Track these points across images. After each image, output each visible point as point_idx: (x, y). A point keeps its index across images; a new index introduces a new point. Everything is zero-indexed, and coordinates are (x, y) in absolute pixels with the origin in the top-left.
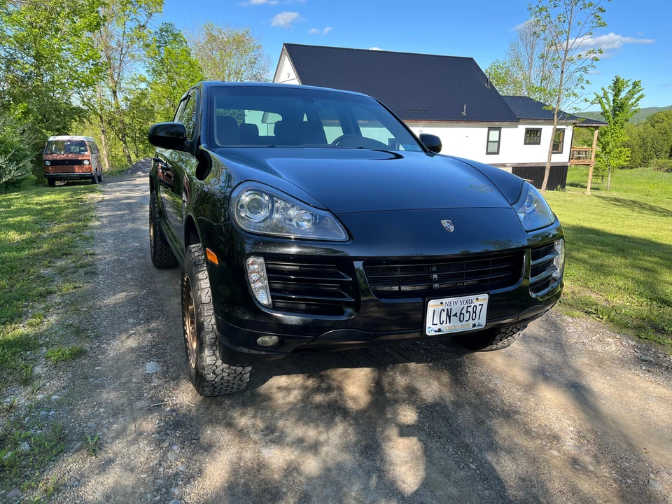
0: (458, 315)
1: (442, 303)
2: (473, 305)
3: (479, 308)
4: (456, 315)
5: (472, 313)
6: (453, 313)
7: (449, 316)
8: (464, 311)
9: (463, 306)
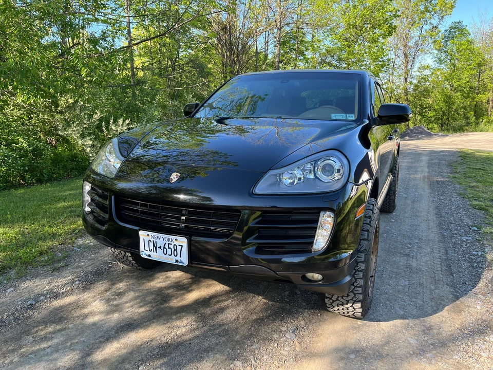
0: (162, 248)
1: (148, 235)
2: (173, 244)
3: (179, 248)
4: (160, 247)
5: (173, 250)
6: (158, 246)
7: (155, 246)
8: (166, 246)
9: (165, 242)
